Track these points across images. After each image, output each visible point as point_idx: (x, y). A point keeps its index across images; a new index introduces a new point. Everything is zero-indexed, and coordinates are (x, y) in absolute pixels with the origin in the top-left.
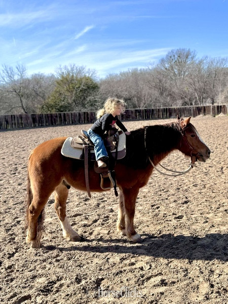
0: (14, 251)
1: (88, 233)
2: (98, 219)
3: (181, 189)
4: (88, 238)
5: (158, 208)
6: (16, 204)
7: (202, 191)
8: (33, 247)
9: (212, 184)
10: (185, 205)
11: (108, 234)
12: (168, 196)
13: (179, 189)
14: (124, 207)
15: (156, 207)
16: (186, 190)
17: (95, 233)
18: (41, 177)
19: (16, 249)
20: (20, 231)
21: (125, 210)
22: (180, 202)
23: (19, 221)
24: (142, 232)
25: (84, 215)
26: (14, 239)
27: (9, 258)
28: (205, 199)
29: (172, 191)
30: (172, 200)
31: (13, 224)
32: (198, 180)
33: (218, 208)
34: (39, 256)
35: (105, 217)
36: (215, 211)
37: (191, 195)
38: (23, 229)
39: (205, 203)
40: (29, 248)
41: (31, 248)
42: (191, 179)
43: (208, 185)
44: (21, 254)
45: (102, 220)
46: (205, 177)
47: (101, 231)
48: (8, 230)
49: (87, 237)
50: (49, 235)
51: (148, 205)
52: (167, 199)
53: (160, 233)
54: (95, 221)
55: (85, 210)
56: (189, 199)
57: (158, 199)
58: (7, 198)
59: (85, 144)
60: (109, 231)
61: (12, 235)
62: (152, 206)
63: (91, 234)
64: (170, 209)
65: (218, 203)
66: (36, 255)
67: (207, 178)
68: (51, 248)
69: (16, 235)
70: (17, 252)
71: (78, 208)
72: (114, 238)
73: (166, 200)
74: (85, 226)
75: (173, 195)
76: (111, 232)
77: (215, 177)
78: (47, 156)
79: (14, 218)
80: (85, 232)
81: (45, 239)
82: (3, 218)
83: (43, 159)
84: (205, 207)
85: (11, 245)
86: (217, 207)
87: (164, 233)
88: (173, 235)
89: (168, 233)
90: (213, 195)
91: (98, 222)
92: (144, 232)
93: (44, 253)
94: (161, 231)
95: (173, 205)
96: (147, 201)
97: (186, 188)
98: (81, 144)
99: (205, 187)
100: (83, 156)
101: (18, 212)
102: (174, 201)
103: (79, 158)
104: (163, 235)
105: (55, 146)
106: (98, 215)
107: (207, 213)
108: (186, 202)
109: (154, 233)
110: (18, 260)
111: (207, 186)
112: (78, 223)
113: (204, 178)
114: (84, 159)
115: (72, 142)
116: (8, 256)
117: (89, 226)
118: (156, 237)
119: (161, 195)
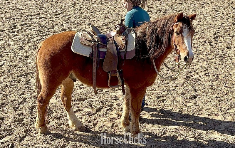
0: (24, 134)
1: (92, 124)
2: (102, 108)
3: (191, 78)
4: (92, 130)
5: (164, 101)
6: (20, 76)
7: (215, 83)
8: (41, 133)
9: (227, 74)
10: (193, 101)
11: (112, 127)
12: (176, 86)
13: (188, 77)
14: (130, 106)
15: (161, 99)
16: (197, 80)
17: (99, 125)
18: (50, 71)
19: (26, 132)
20: (28, 111)
21: (131, 109)
22: (188, 95)
23: (26, 99)
24: (146, 130)
25: (88, 100)
26: (22, 120)
27: (20, 141)
28: (216, 95)
29: (181, 80)
30: (180, 92)
31: (20, 101)
32: (212, 66)
33: (228, 109)
34: (48, 143)
35: (109, 106)
36: (225, 113)
37: (201, 88)
38: (30, 109)
39: (215, 101)
40: (37, 133)
41: (39, 133)
42: (204, 65)
43: (222, 75)
44: (31, 138)
45: (106, 109)
46: (220, 62)
47: (105, 123)
48: (16, 109)
49: (91, 128)
50: (55, 120)
51: (153, 95)
52: (174, 90)
53: (163, 134)
54: (99, 110)
55: (89, 93)
56: (199, 92)
57: (165, 88)
58: (11, 66)
59: (95, 41)
60: (113, 125)
61: (20, 115)
62: (158, 98)
63: (95, 125)
64: (177, 104)
65: (230, 103)
66: (45, 142)
67: (222, 65)
68: (58, 136)
69: (24, 116)
70: (27, 136)
71: (82, 90)
72: (117, 133)
73: (173, 92)
74: (89, 114)
75: (182, 85)
76: (115, 125)
77: (231, 65)
78: (57, 51)
79: (20, 93)
80: (90, 122)
81: (52, 125)
82: (10, 92)
83: (52, 53)
84: (214, 107)
85: (21, 127)
86: (228, 107)
87: (168, 134)
88: (177, 137)
89: (172, 135)
90: (226, 90)
91: (102, 111)
92: (147, 130)
93: (51, 141)
94: (164, 132)
95: (180, 99)
96: (153, 90)
97: (196, 76)
98: (91, 41)
99: (218, 78)
100: (92, 54)
101: (23, 87)
102: (182, 94)
103: (88, 56)
104: (167, 136)
105: (65, 41)
106: (102, 102)
107: (216, 115)
108: (195, 97)
109: (157, 132)
110: (28, 144)
111: (221, 77)
112: (83, 110)
113: (219, 64)
114: (93, 57)
115: (82, 39)
116: (19, 139)
117: (94, 114)
118: (160, 138)
119: (168, 83)
